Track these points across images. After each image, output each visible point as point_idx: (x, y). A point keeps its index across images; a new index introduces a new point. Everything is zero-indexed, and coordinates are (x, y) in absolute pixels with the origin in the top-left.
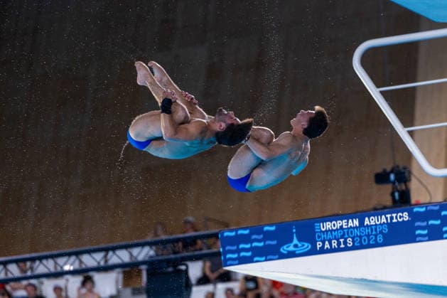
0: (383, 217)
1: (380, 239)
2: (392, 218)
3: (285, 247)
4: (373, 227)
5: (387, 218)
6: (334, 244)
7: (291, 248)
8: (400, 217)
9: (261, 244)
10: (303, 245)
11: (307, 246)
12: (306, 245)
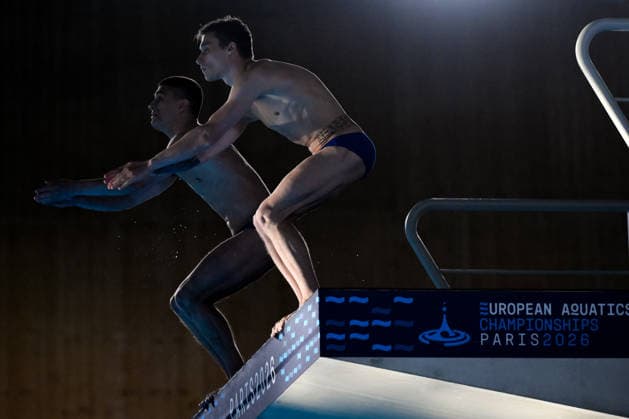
0: (593, 305)
1: (585, 340)
2: (606, 309)
3: (426, 334)
4: (576, 320)
5: (598, 308)
6: (509, 339)
7: (437, 337)
8: (621, 309)
9: (388, 324)
10: (458, 335)
11: (464, 337)
12: (463, 334)
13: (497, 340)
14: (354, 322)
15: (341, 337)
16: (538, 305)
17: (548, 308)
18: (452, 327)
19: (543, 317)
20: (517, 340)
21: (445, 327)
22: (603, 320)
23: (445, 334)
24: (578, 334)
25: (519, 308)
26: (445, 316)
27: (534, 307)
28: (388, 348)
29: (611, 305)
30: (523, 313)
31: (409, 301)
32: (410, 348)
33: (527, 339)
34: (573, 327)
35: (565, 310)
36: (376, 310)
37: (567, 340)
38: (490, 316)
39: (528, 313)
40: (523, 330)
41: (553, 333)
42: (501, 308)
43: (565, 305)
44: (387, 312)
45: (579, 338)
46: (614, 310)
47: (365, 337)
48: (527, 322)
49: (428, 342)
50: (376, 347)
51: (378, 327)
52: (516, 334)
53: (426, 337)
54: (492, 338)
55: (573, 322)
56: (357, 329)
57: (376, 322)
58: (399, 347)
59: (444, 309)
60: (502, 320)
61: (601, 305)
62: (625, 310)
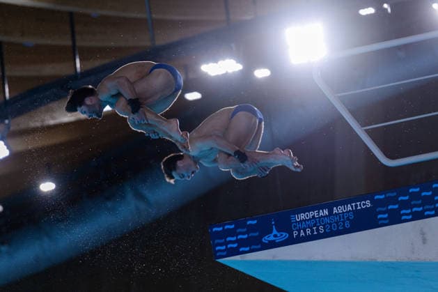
13: (302, 234)
14: (229, 239)
15: (224, 248)
16: (321, 211)
17: (326, 212)
18: (278, 231)
19: (324, 217)
20: (312, 231)
21: (275, 232)
22: (355, 212)
23: (275, 236)
24: (344, 222)
25: (311, 214)
26: (274, 227)
27: (319, 212)
28: (247, 249)
29: (358, 203)
30: (313, 217)
31: (255, 222)
32: (259, 246)
33: (318, 230)
34: (340, 219)
35: (335, 210)
36: (239, 230)
37: (338, 226)
38: (296, 222)
39: (316, 216)
40: (315, 225)
41: (330, 224)
42: (302, 216)
43: (335, 208)
44: (245, 230)
45: (344, 224)
46: (360, 206)
47: (235, 245)
48: (316, 221)
49: (267, 242)
50: (241, 249)
51: (242, 239)
52: (311, 228)
53: (266, 239)
54: (299, 234)
55: (340, 217)
56: (231, 242)
57: (240, 237)
58: (253, 247)
59: (273, 223)
60: (304, 223)
61: (354, 204)
62: (366, 204)
